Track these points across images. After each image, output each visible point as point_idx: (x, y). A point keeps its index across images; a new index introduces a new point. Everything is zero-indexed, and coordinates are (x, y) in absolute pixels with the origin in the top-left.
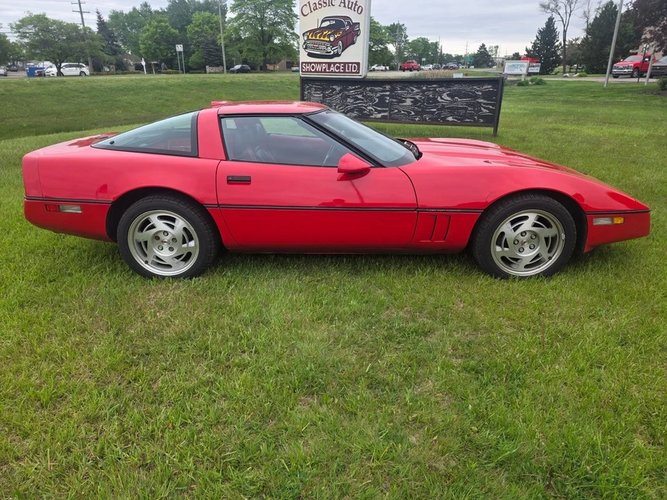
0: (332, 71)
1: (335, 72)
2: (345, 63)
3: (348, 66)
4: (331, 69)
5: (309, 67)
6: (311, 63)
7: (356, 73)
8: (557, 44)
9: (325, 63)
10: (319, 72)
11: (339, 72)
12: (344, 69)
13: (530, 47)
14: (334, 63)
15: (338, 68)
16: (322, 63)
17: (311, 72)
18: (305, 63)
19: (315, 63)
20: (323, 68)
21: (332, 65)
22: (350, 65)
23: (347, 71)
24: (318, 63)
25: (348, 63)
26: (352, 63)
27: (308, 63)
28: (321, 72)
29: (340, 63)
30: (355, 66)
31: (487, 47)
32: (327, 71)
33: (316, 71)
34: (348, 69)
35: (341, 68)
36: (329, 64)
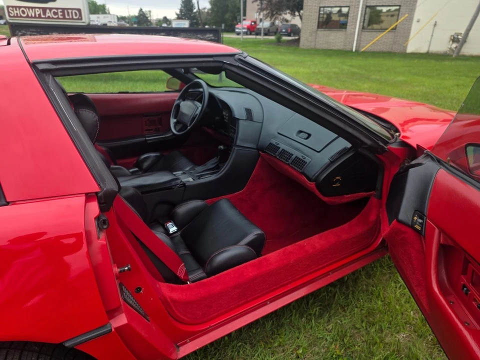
0: (49, 17)
1: (53, 18)
2: (63, 10)
3: (68, 13)
4: (47, 15)
5: (19, 12)
6: (20, 7)
7: (78, 19)
8: (195, 11)
9: (39, 8)
10: (31, 17)
11: (58, 18)
12: (64, 15)
13: (178, 12)
14: (50, 9)
15: (55, 13)
16: (35, 8)
17: (21, 17)
18: (13, 7)
19: (25, 7)
20: (37, 13)
21: (48, 11)
22: (70, 11)
23: (67, 17)
24: (29, 8)
25: (67, 9)
26: (72, 9)
27: (16, 7)
28: (35, 17)
29: (57, 9)
30: (75, 13)
31: (144, 10)
32: (43, 16)
33: (28, 17)
34: (68, 15)
35: (60, 14)
36: (44, 10)
